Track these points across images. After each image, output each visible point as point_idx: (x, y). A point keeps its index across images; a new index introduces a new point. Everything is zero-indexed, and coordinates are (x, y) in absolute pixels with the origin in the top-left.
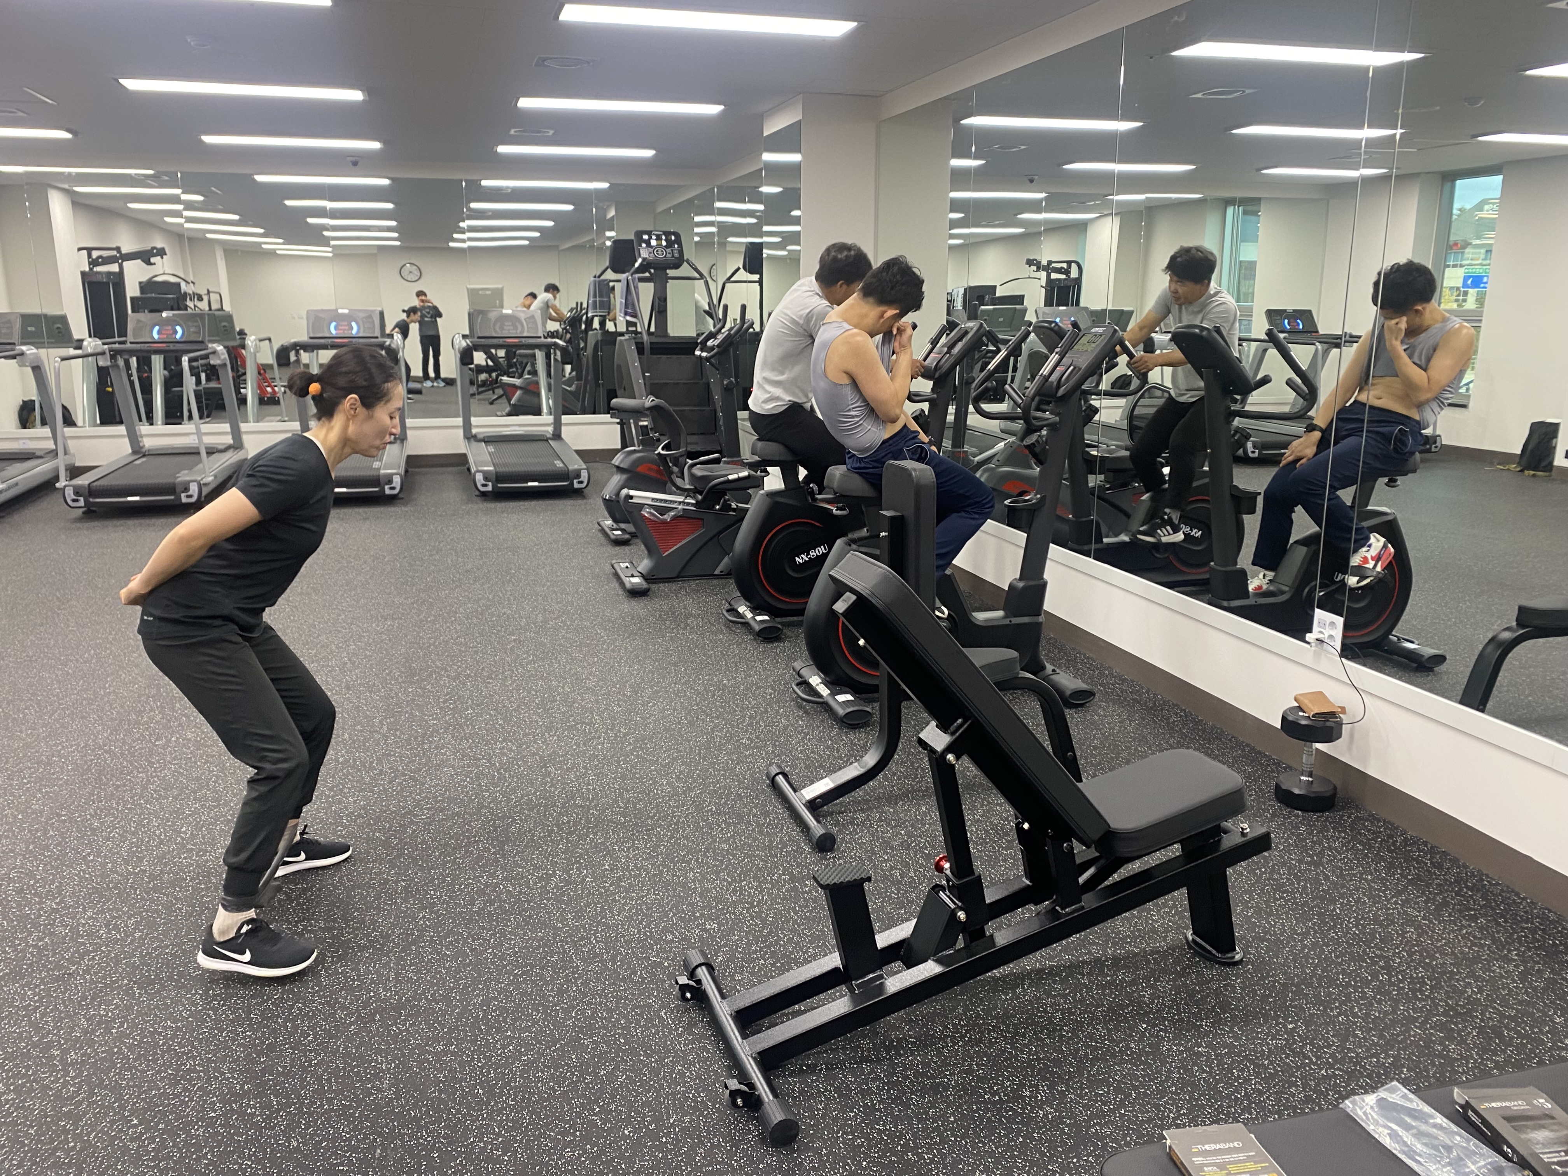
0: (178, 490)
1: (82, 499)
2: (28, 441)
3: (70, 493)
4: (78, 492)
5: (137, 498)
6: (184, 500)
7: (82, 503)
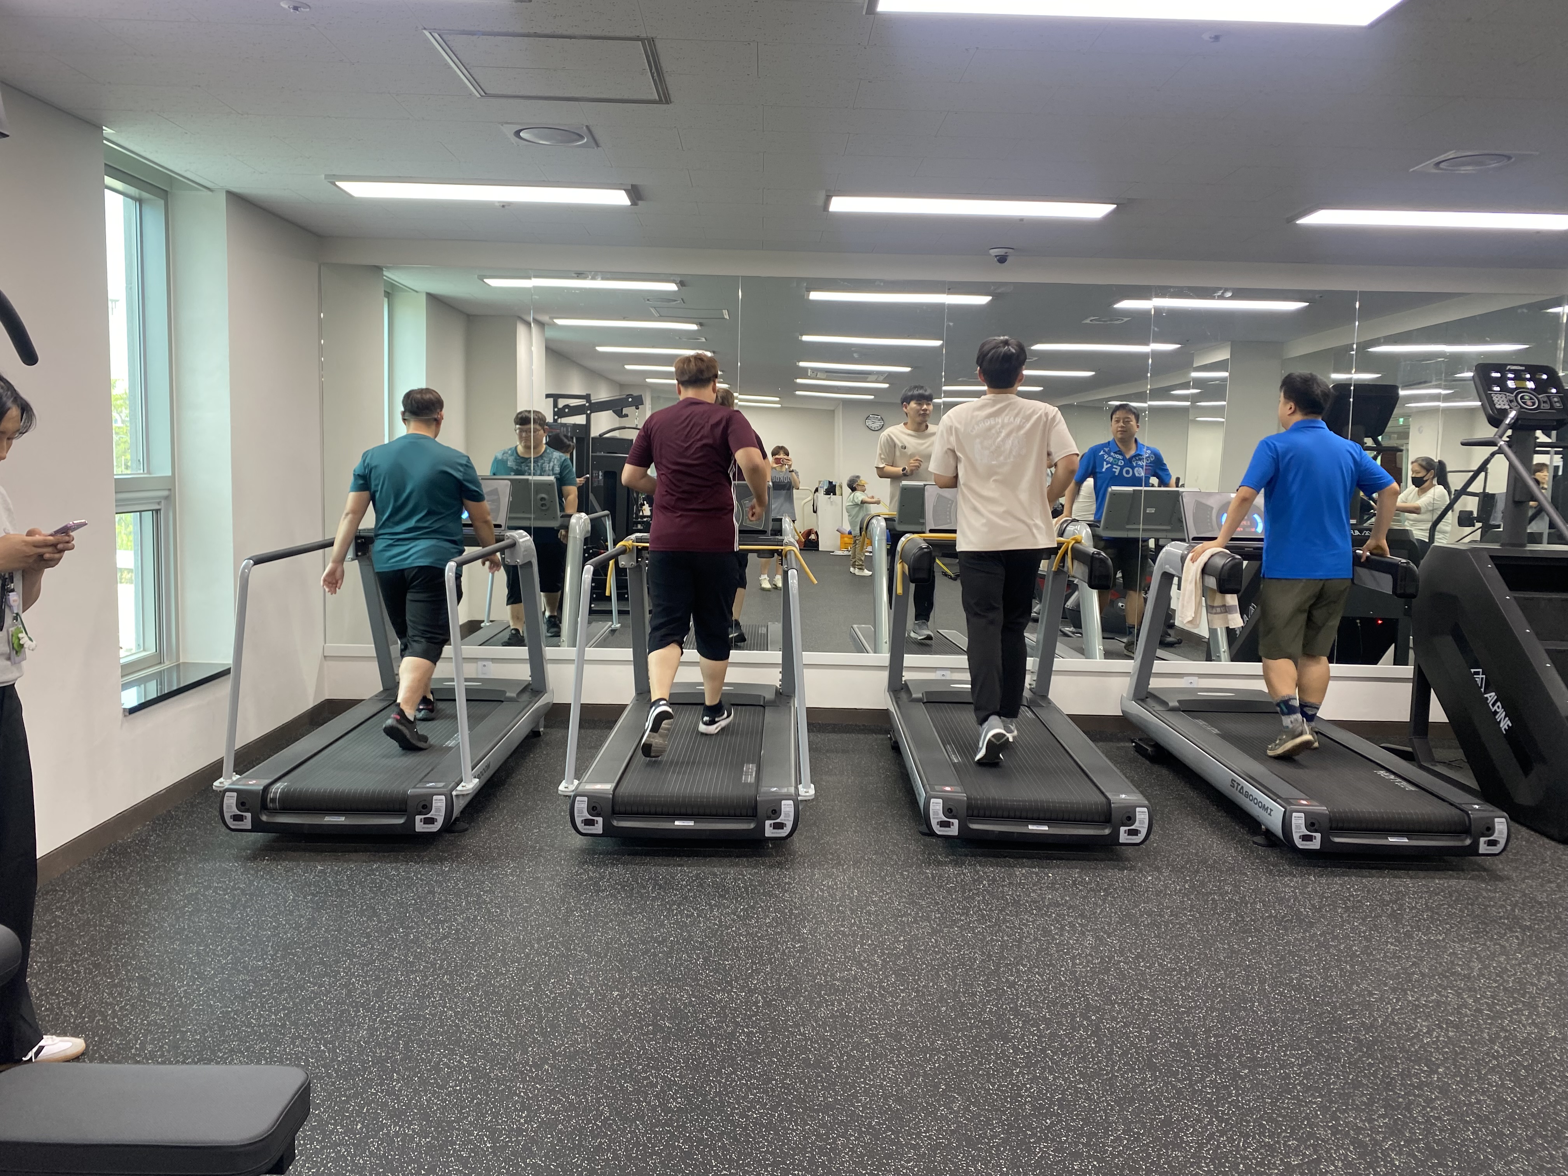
0: (761, 811)
1: (600, 820)
2: (489, 664)
3: (581, 805)
4: (595, 807)
5: (691, 823)
6: (769, 832)
7: (598, 828)
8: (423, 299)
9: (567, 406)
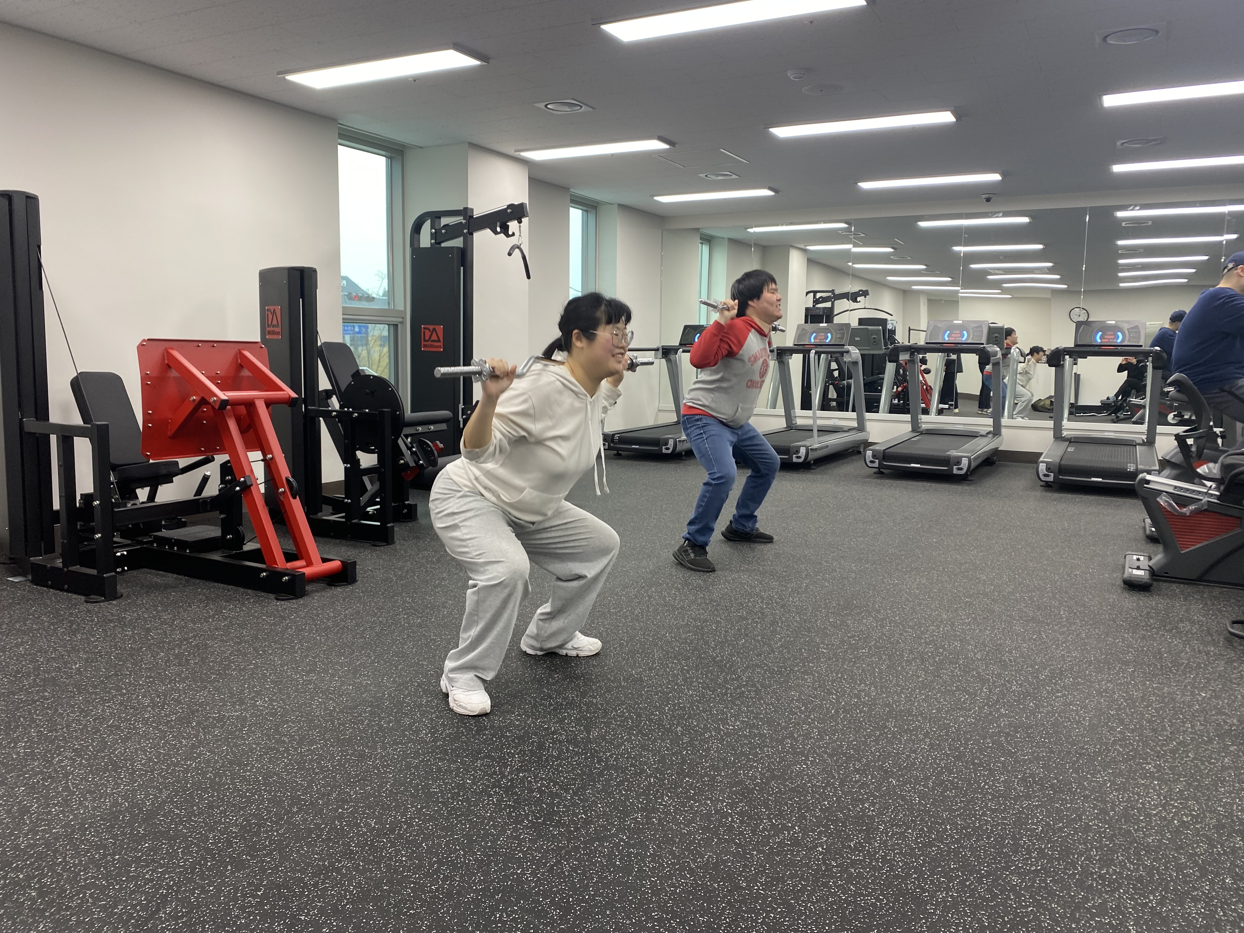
6: (795, 460)
8: (726, 241)
9: (821, 297)
